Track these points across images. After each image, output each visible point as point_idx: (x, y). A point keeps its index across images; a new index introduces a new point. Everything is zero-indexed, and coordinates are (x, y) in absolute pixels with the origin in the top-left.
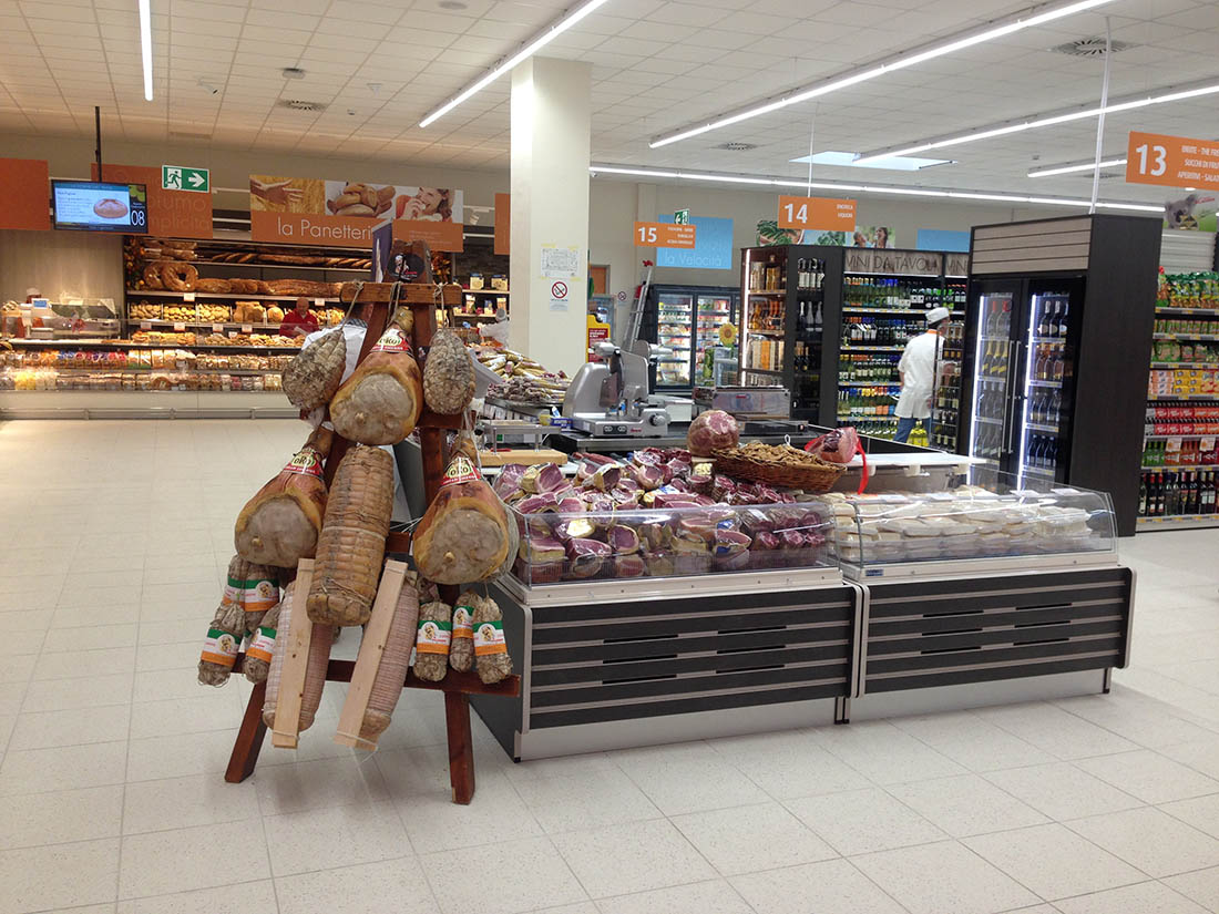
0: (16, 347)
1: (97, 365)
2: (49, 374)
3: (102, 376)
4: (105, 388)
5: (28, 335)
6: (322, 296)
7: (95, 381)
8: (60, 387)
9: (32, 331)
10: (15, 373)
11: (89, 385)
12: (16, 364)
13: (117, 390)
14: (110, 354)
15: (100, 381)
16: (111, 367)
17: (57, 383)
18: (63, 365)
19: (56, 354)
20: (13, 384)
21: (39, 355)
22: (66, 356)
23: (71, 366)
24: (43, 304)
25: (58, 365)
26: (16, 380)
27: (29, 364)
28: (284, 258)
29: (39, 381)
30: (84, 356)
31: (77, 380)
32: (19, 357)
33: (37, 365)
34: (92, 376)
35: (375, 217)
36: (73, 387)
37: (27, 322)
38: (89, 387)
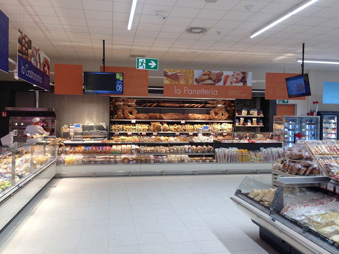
0: (67, 145)
1: (99, 152)
2: (80, 157)
3: (101, 157)
4: (102, 163)
5: (72, 139)
6: (183, 119)
7: (98, 160)
8: (84, 163)
9: (74, 137)
10: (65, 157)
11: (96, 161)
12: (66, 153)
13: (107, 163)
14: (105, 147)
15: (101, 160)
16: (105, 153)
17: (83, 161)
18: (85, 152)
19: (83, 148)
20: (64, 162)
21: (76, 148)
22: (87, 148)
23: (89, 153)
24: (78, 126)
25: (84, 153)
26: (65, 160)
27: (71, 153)
28: (168, 105)
29: (75, 160)
30: (94, 148)
31: (91, 159)
32: (68, 149)
33: (75, 153)
34: (97, 157)
35: (215, 85)
36: (89, 163)
37: (72, 134)
38: (96, 163)
